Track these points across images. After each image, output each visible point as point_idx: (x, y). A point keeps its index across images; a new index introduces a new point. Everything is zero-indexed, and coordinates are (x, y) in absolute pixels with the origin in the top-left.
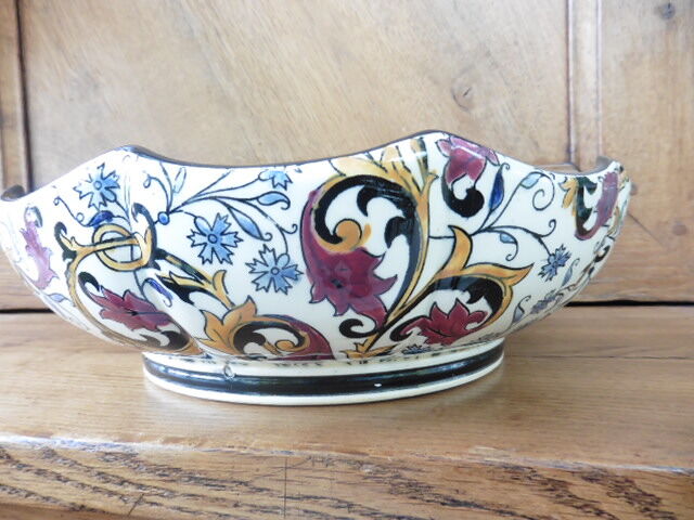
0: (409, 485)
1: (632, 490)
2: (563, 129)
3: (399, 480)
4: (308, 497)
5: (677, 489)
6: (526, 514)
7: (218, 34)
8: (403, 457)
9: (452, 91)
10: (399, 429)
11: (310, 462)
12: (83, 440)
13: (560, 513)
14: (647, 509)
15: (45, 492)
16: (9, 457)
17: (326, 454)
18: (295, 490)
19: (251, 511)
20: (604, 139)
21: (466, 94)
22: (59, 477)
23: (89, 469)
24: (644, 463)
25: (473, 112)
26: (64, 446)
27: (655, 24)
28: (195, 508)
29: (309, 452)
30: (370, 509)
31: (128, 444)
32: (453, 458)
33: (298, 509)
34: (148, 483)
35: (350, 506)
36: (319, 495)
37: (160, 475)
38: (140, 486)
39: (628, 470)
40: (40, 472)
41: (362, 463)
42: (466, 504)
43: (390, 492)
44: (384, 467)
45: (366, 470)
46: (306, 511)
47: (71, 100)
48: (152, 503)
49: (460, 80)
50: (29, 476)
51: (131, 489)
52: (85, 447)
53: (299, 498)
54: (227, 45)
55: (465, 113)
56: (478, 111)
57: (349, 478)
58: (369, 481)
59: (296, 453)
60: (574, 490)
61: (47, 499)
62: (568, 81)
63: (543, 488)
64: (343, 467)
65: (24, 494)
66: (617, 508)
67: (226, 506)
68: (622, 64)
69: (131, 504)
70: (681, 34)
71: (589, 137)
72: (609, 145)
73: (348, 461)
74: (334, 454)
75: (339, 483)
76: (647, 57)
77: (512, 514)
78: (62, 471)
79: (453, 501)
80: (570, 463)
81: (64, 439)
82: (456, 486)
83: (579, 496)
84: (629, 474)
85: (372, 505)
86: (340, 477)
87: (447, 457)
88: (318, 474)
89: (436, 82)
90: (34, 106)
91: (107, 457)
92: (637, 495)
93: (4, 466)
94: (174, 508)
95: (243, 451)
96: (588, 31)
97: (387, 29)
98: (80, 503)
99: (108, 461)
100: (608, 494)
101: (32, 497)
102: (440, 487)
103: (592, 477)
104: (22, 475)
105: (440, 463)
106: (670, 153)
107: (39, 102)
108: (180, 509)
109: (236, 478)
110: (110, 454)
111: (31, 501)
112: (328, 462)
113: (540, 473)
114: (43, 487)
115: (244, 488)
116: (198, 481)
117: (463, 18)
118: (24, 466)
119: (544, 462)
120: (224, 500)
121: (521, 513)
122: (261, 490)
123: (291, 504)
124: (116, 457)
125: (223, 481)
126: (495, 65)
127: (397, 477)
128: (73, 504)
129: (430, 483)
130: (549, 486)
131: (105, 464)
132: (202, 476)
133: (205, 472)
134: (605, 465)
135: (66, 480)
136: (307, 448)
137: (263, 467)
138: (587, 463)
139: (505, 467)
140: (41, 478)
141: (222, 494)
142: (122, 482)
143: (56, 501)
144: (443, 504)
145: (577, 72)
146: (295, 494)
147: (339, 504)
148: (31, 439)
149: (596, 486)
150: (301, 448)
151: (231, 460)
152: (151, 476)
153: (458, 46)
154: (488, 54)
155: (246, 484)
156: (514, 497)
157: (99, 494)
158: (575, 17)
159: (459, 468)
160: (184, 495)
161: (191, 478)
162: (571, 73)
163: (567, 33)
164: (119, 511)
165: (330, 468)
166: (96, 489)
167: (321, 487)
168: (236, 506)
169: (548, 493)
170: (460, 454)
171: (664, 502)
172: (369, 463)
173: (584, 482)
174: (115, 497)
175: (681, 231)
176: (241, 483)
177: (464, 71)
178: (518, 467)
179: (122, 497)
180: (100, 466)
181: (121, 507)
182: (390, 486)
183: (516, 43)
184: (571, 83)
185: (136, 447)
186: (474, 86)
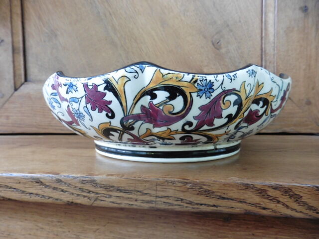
0: (205, 191)
1: (291, 193)
2: (260, 58)
3: (202, 190)
4: (165, 197)
5: (308, 193)
6: (251, 202)
7: (110, 14)
8: (203, 180)
9: (212, 41)
10: (199, 172)
11: (166, 183)
12: (73, 175)
13: (263, 202)
14: (297, 201)
15: (56, 197)
16: (41, 182)
17: (173, 179)
18: (160, 194)
19: (142, 203)
20: (277, 63)
21: (218, 43)
22: (62, 191)
23: (76, 187)
24: (296, 183)
25: (221, 51)
26: (66, 178)
27: (299, 14)
28: (119, 202)
29: (166, 179)
30: (190, 201)
31: (92, 177)
32: (223, 181)
33: (161, 201)
34: (100, 192)
35: (182, 200)
36: (170, 196)
37: (105, 189)
38: (97, 193)
39: (290, 185)
40: (55, 189)
41: (187, 183)
42: (228, 199)
43: (198, 194)
44: (195, 184)
45: (188, 186)
46: (164, 202)
47: (45, 41)
48: (102, 200)
49: (216, 37)
50: (50, 190)
51: (92, 195)
52: (74, 178)
53: (162, 197)
54: (114, 19)
55: (218, 51)
56: (223, 50)
57: (182, 189)
58: (189, 190)
59: (161, 179)
60: (269, 193)
61: (57, 199)
62: (262, 38)
63: (257, 192)
64: (179, 184)
65: (47, 198)
66: (285, 200)
67: (132, 201)
68: (285, 31)
69: (93, 201)
70: (310, 19)
71: (270, 62)
72: (279, 66)
73: (181, 182)
74: (176, 180)
75: (178, 191)
76: (296, 29)
77: (245, 202)
78: (64, 188)
79: (223, 197)
80: (268, 183)
81: (65, 175)
82: (224, 192)
83: (271, 195)
84: (290, 187)
85: (191, 200)
86: (178, 189)
87: (221, 180)
88: (170, 187)
89: (205, 38)
90: (28, 44)
91: (84, 182)
92: (293, 195)
93: (39, 186)
94: (111, 202)
95: (139, 179)
96: (271, 17)
97: (184, 14)
98: (71, 201)
99: (84, 183)
100: (282, 195)
101: (50, 199)
102: (218, 192)
103: (276, 188)
104: (47, 190)
105: (218, 183)
106: (305, 70)
107: (30, 42)
108: (113, 203)
109: (136, 189)
110: (85, 181)
111: (50, 201)
112: (173, 182)
113: (256, 186)
114: (56, 195)
115: (140, 193)
116: (121, 191)
117: (217, 10)
118: (48, 186)
119: (258, 182)
120: (131, 198)
121: (249, 202)
122: (146, 194)
123: (158, 199)
124: (87, 182)
125: (131, 191)
126: (231, 31)
127: (201, 188)
128: (68, 201)
129: (214, 190)
130: (260, 192)
131: (82, 185)
132: (123, 189)
133: (124, 187)
134: (281, 183)
135: (66, 191)
136: (165, 177)
137: (147, 185)
138: (274, 183)
139: (243, 184)
140: (55, 191)
141: (130, 196)
142: (90, 192)
143: (61, 200)
144: (219, 199)
145: (266, 34)
146: (160, 195)
147: (178, 199)
148: (51, 175)
149: (277, 191)
150: (163, 178)
151: (134, 182)
152: (101, 189)
153: (215, 22)
154: (228, 26)
155: (140, 192)
156: (246, 196)
157: (79, 197)
158: (266, 10)
159: (225, 184)
160: (115, 196)
161: (118, 190)
162: (263, 35)
163: (262, 17)
164: (88, 204)
165: (174, 185)
166: (78, 195)
167: (170, 193)
168: (136, 200)
169: (259, 194)
170: (225, 179)
171: (303, 198)
172: (190, 183)
173: (273, 190)
174: (86, 198)
175: (309, 103)
176: (138, 191)
177: (217, 33)
178: (248, 184)
179: (89, 198)
180: (80, 185)
181: (88, 202)
182: (198, 192)
183: (240, 21)
184: (263, 39)
185: (96, 178)
186: (222, 40)
